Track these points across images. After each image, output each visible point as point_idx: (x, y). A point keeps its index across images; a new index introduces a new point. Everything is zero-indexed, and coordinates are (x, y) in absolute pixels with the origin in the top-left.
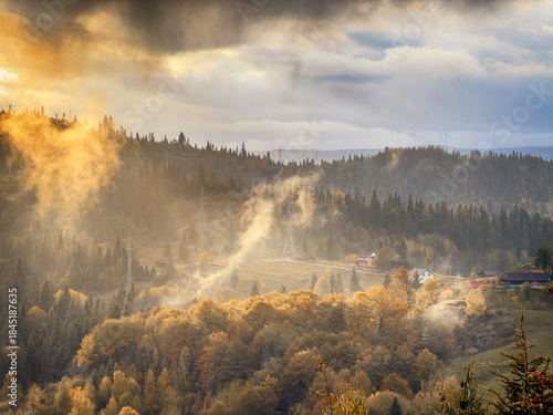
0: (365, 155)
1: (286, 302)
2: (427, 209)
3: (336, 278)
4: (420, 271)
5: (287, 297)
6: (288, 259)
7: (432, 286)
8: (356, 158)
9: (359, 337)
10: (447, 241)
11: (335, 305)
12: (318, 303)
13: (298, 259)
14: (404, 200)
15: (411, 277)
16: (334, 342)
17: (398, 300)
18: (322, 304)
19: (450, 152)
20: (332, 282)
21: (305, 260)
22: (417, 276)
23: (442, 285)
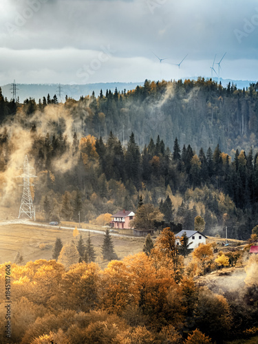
0: (120, 90)
1: (24, 274)
2: (197, 156)
3: (85, 244)
4: (189, 233)
5: (25, 269)
6: (26, 222)
7: (203, 252)
8: (109, 94)
9: (114, 317)
10: (222, 196)
11: (84, 277)
12: (64, 275)
13: (38, 221)
14: (169, 146)
15: (178, 241)
16: (84, 324)
17: (162, 269)
18: (69, 276)
19: (225, 86)
20: (81, 249)
21: (47, 221)
22: (185, 240)
23: (216, 251)
